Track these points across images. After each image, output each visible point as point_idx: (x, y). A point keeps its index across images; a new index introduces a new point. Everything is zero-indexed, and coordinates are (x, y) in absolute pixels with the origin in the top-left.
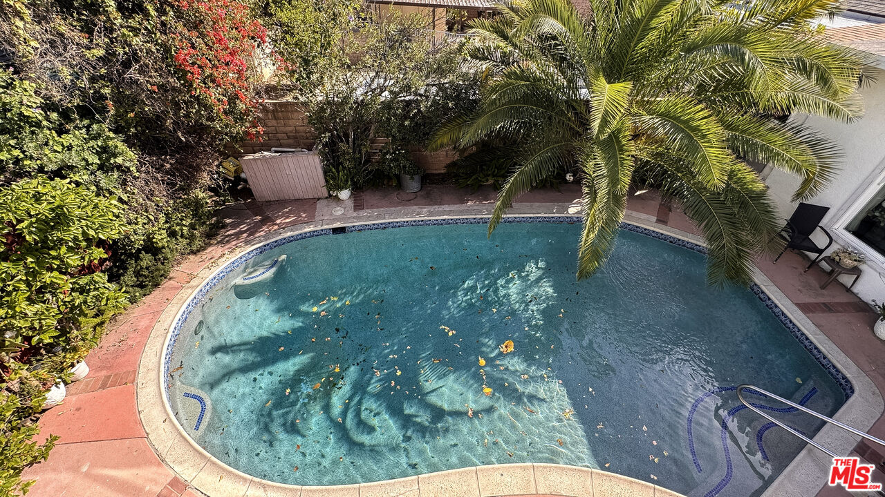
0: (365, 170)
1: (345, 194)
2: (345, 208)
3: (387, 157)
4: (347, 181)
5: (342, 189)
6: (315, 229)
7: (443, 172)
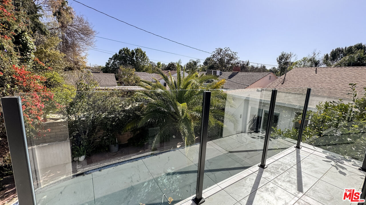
0: (92, 146)
1: (82, 158)
2: (82, 164)
3: (104, 138)
4: (84, 151)
5: (81, 155)
6: (67, 177)
7: (126, 143)
